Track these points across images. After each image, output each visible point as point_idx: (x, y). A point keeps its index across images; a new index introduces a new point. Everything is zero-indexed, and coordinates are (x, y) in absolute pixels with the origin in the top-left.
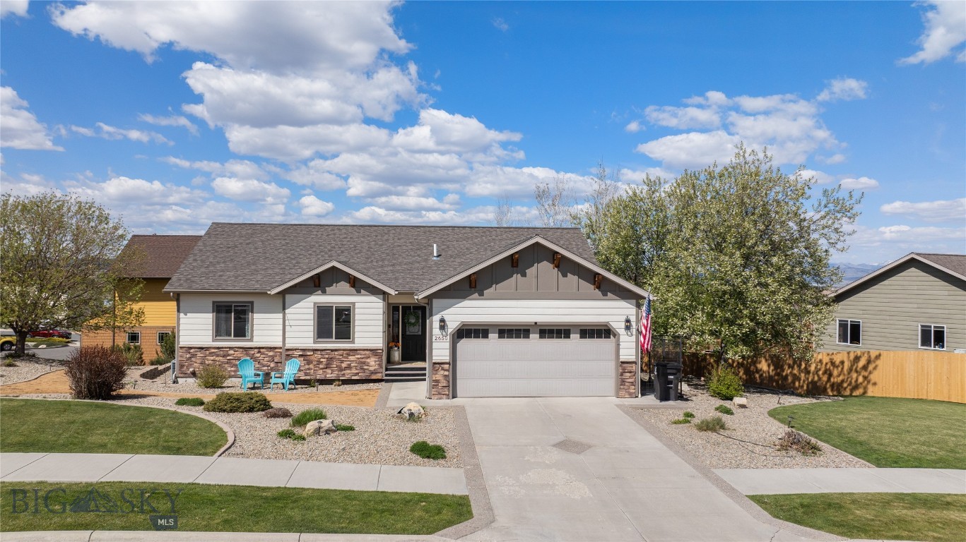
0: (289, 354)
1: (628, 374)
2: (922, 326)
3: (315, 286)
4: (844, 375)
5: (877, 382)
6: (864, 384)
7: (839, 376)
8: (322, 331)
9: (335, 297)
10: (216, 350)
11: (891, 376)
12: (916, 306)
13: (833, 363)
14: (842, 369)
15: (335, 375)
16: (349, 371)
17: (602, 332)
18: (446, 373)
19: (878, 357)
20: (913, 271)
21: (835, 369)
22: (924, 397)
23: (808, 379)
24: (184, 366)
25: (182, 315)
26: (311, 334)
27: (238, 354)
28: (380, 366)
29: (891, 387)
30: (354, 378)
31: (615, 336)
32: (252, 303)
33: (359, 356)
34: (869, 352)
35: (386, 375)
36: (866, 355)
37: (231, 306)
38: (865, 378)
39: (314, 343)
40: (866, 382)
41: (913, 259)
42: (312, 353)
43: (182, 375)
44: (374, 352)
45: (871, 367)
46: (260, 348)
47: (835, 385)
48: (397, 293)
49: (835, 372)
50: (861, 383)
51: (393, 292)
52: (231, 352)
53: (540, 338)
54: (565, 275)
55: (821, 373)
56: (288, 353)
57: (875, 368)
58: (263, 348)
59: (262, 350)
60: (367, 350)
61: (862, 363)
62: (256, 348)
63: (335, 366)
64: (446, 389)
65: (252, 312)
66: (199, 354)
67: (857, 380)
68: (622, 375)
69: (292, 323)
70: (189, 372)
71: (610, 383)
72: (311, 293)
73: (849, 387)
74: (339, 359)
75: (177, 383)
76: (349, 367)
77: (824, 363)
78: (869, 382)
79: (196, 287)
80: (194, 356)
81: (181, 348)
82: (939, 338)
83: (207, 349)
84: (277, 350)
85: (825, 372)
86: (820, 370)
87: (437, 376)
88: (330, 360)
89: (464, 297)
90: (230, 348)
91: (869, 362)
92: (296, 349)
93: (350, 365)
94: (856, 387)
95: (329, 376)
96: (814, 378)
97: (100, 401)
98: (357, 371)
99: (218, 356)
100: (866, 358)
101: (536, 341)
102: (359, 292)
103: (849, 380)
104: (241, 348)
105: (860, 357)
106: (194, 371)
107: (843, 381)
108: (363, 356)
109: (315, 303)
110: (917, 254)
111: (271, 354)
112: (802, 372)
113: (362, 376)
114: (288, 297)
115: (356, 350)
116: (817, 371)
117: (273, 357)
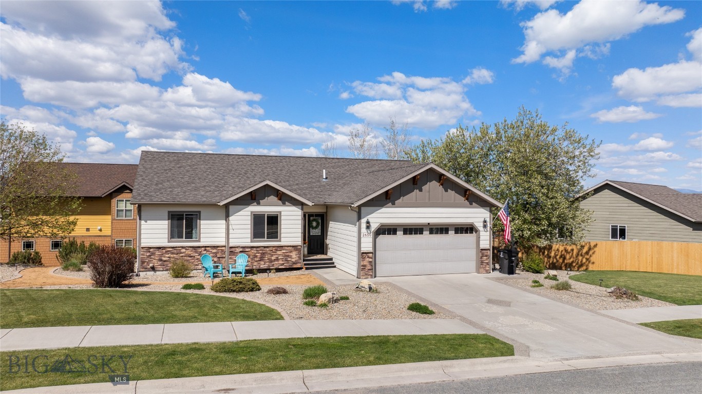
0: (233, 251)
1: (485, 258)
2: (612, 226)
3: (252, 199)
4: (574, 258)
5: (595, 261)
6: (586, 263)
7: (570, 259)
8: (257, 233)
9: (267, 208)
10: (171, 249)
11: (604, 258)
12: (608, 213)
13: (566, 250)
14: (572, 254)
15: (267, 266)
16: (276, 262)
17: (468, 229)
18: (371, 260)
19: (596, 246)
20: (606, 192)
21: (568, 254)
22: (624, 270)
23: (549, 261)
24: (145, 262)
25: (143, 222)
26: (249, 235)
27: (188, 252)
28: (300, 258)
29: (604, 264)
30: (280, 267)
31: (476, 232)
32: (200, 212)
33: (284, 251)
34: (590, 243)
35: (305, 264)
36: (588, 244)
37: (183, 215)
38: (587, 259)
39: (251, 242)
40: (588, 262)
41: (607, 184)
42: (249, 250)
43: (143, 270)
44: (295, 247)
45: (591, 253)
46: (206, 247)
47: (568, 265)
48: (313, 204)
49: (568, 257)
50: (585, 263)
51: (310, 204)
52: (183, 250)
53: (430, 234)
54: (446, 191)
55: (558, 257)
56: (231, 250)
57: (593, 253)
58: (208, 247)
59: (207, 248)
60: (290, 246)
61: (585, 250)
62: (203, 247)
63: (267, 259)
64: (370, 271)
65: (200, 219)
66: (157, 253)
67: (582, 261)
68: (481, 258)
69: (234, 227)
70: (149, 267)
71: (473, 264)
72: (248, 204)
73: (577, 266)
74: (269, 254)
75: (139, 276)
76: (277, 259)
77: (560, 251)
78: (589, 262)
79: (156, 200)
80: (153, 254)
81: (142, 248)
82: (623, 233)
83: (164, 248)
84: (219, 248)
85: (561, 257)
86: (557, 255)
87: (364, 262)
88: (263, 254)
89: (382, 205)
90: (182, 247)
91: (590, 249)
92: (237, 247)
93: (277, 258)
94: (582, 265)
95: (262, 266)
96: (553, 260)
97: (118, 289)
98: (283, 262)
99: (173, 253)
100: (588, 247)
101: (427, 236)
102: (284, 204)
103: (577, 261)
104: (191, 247)
105: (584, 246)
106: (153, 266)
107: (573, 262)
108: (287, 251)
109: (252, 212)
110: (610, 181)
111: (214, 251)
112: (545, 256)
113: (286, 265)
114: (231, 208)
115: (282, 247)
116: (556, 256)
117: (216, 253)
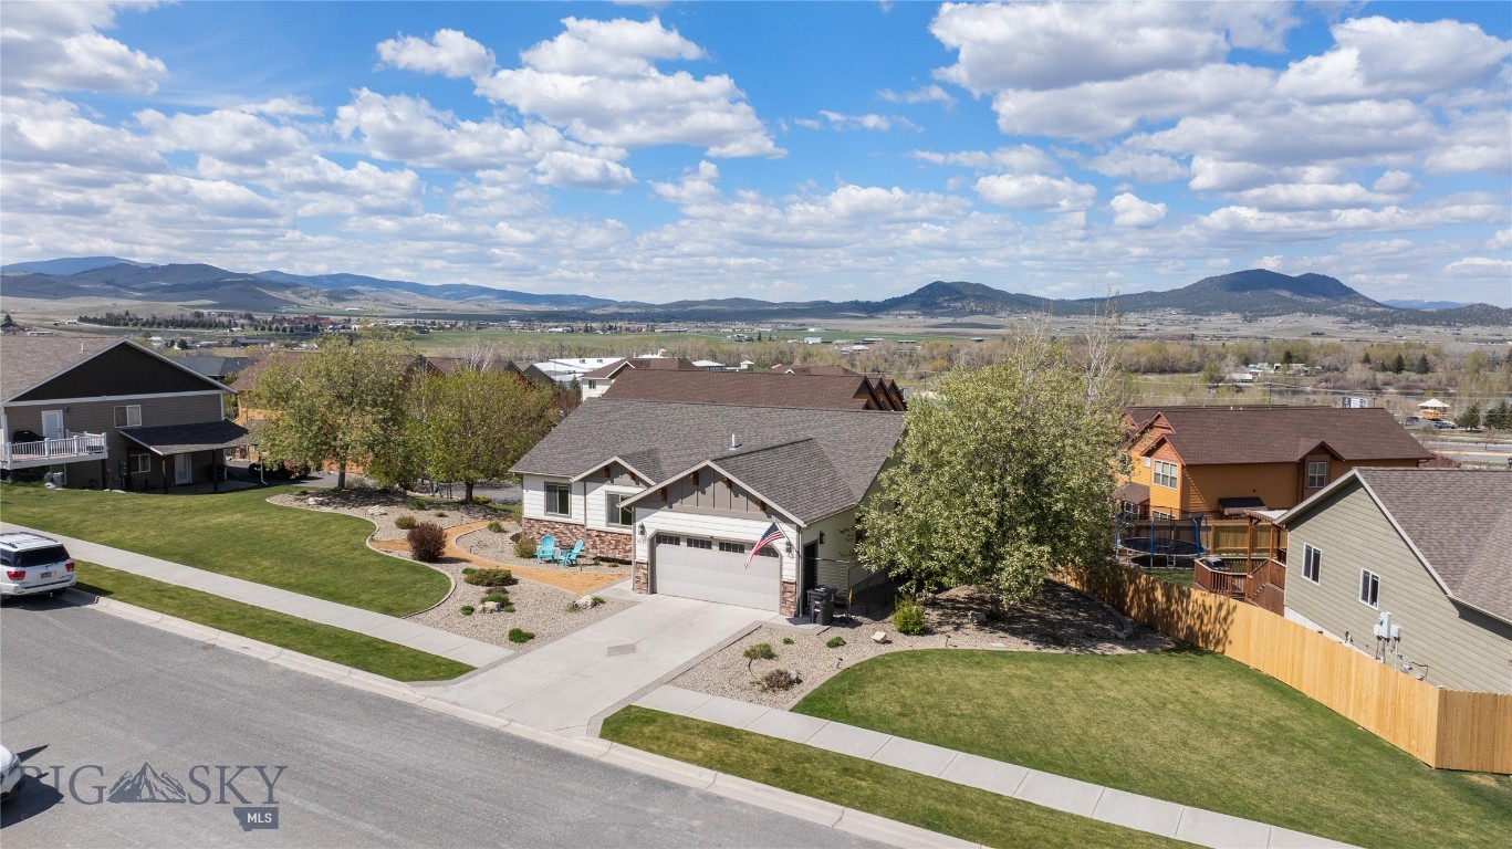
0: (589, 534)
1: (789, 594)
2: (1364, 572)
3: (606, 476)
4: (1211, 624)
5: (1232, 639)
6: (1223, 641)
8: (612, 516)
9: (620, 487)
10: (547, 523)
11: (1242, 636)
12: (1361, 542)
13: (1204, 607)
14: (1210, 615)
15: (622, 556)
18: (647, 572)
19: (1234, 608)
20: (1362, 493)
21: (1206, 615)
22: (1262, 669)
23: (1187, 621)
25: (524, 492)
26: (604, 518)
27: (562, 528)
29: (1241, 648)
31: (777, 557)
32: (568, 486)
36: (1226, 603)
37: (557, 488)
38: (1225, 632)
39: (607, 526)
42: (605, 535)
45: (1229, 620)
46: (575, 524)
47: (1205, 635)
50: (1222, 638)
52: (557, 526)
53: (720, 550)
58: (578, 525)
61: (1224, 612)
63: (621, 548)
64: (647, 586)
65: (570, 493)
66: (536, 525)
67: (1219, 633)
68: (783, 594)
71: (775, 599)
72: (603, 482)
73: (1214, 641)
74: (623, 542)
78: (1227, 638)
80: (533, 526)
81: (525, 518)
83: (541, 521)
86: (1195, 612)
87: (639, 573)
88: (617, 542)
89: (658, 507)
90: (556, 522)
94: (1218, 642)
96: (1191, 621)
97: (429, 564)
99: (548, 527)
100: (1227, 606)
101: (717, 552)
103: (1214, 631)
104: (564, 523)
105: (1223, 603)
107: (1210, 631)
109: (606, 492)
114: (588, 484)
